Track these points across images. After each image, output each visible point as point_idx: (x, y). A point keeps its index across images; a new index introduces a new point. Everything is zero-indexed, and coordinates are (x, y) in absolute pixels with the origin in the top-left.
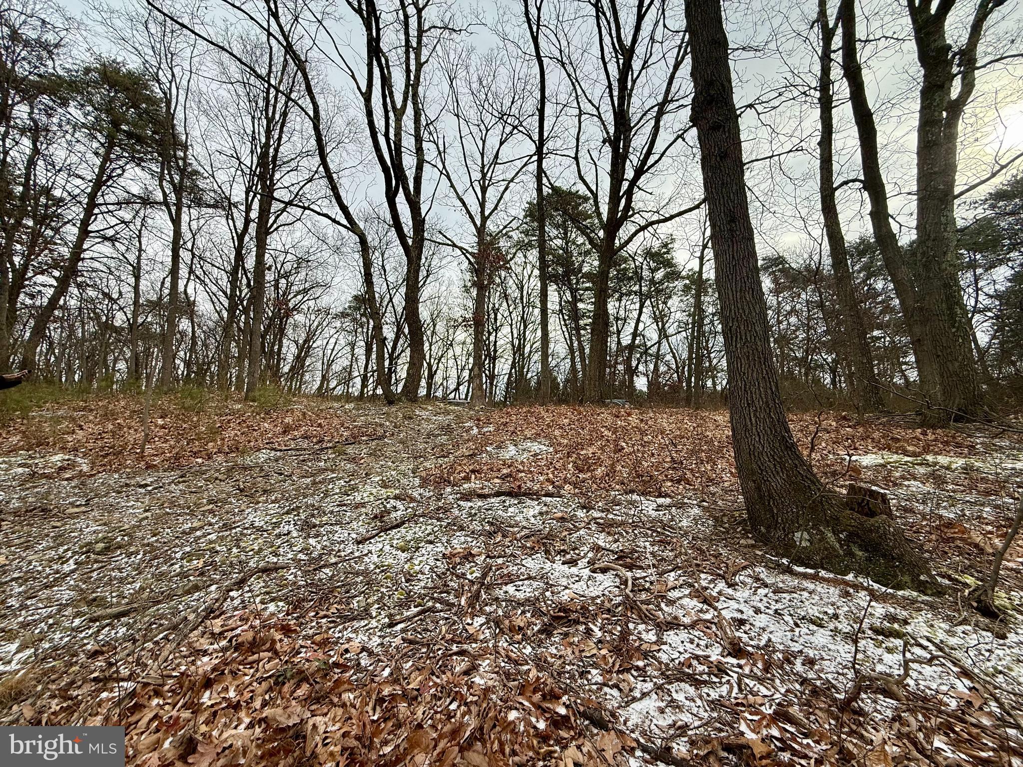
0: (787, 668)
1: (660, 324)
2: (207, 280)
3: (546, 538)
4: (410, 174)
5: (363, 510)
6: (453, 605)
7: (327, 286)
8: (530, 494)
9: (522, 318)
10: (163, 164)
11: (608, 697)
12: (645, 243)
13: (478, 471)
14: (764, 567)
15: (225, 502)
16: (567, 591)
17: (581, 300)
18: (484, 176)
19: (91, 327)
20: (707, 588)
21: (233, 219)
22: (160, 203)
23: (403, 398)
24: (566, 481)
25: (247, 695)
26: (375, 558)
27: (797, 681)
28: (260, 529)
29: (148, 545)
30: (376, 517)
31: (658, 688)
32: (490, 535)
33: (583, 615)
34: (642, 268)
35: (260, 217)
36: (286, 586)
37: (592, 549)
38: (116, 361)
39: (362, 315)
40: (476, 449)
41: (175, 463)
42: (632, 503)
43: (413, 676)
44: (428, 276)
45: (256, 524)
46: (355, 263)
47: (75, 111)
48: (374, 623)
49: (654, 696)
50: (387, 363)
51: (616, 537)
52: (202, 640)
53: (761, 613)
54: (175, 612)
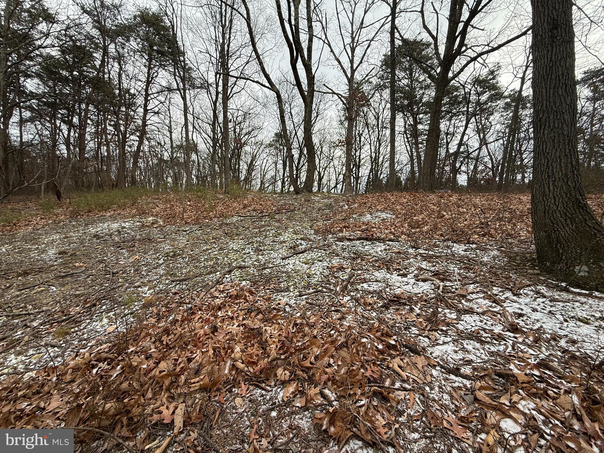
0: (553, 343)
1: (482, 135)
2: (201, 131)
3: (388, 262)
4: (305, 46)
5: (285, 244)
6: (333, 290)
7: (260, 128)
8: (379, 240)
9: (378, 138)
10: (174, 66)
11: (421, 341)
12: (474, 73)
13: (347, 227)
14: (545, 286)
15: (220, 239)
16: (400, 289)
17: (420, 123)
18: (353, 39)
19: (155, 161)
20: (496, 295)
21: (210, 94)
22: (176, 89)
23: (304, 190)
24: (402, 233)
25: (236, 315)
26: (291, 266)
27: (559, 351)
28: (236, 251)
29: (190, 255)
30: (291, 248)
31: (454, 341)
32: (354, 259)
33: (409, 301)
34: (470, 94)
35: (223, 90)
36: (250, 275)
37: (417, 269)
38: (167, 177)
39: (280, 145)
40: (347, 216)
41: (197, 221)
42: (448, 247)
43: (311, 317)
44: (317, 116)
45: (234, 249)
46: (275, 113)
47: (133, 44)
48: (292, 294)
49: (452, 344)
50: (295, 173)
51: (434, 264)
52: (216, 293)
53: (537, 311)
54: (203, 281)
